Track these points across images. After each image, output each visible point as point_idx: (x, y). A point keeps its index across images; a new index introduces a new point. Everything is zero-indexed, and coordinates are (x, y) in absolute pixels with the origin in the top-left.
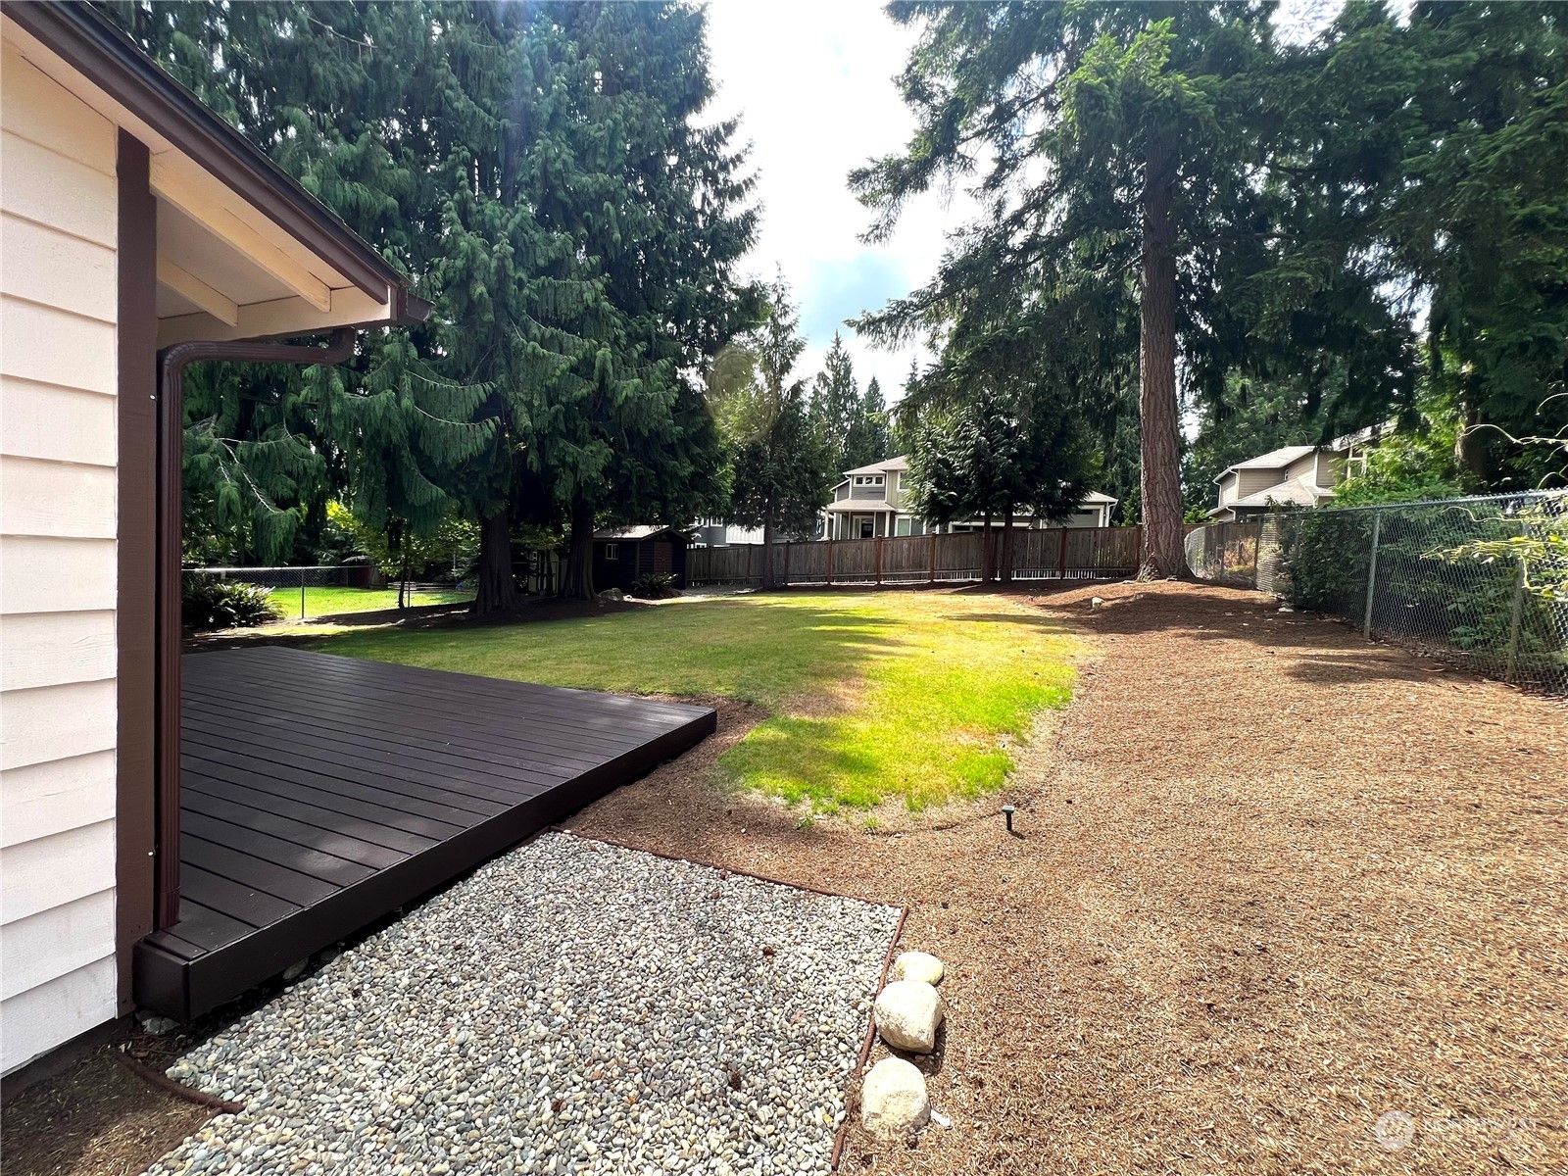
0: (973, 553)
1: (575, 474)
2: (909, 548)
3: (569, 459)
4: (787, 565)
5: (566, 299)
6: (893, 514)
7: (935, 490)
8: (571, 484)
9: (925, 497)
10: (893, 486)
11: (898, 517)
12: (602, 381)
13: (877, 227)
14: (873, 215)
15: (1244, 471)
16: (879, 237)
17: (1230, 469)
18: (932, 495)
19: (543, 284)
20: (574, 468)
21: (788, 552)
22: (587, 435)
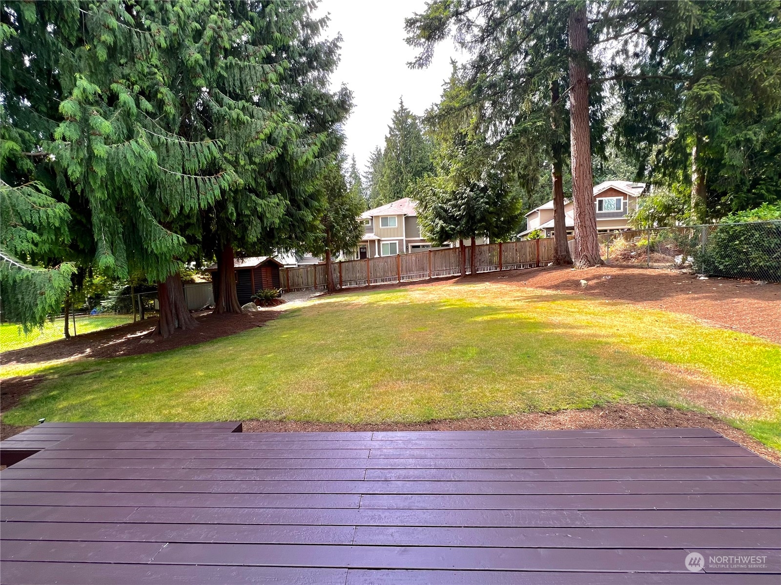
0: (453, 260)
1: (262, 221)
2: (416, 259)
3: (259, 209)
4: (341, 276)
5: (252, 79)
6: (379, 241)
7: (444, 225)
8: (259, 230)
9: (438, 229)
10: (378, 225)
11: (382, 243)
12: (285, 147)
13: (421, 58)
14: (418, 51)
15: (542, 210)
16: (421, 65)
17: (535, 210)
18: (442, 227)
19: (231, 63)
20: (261, 217)
21: (340, 267)
22: (266, 191)
